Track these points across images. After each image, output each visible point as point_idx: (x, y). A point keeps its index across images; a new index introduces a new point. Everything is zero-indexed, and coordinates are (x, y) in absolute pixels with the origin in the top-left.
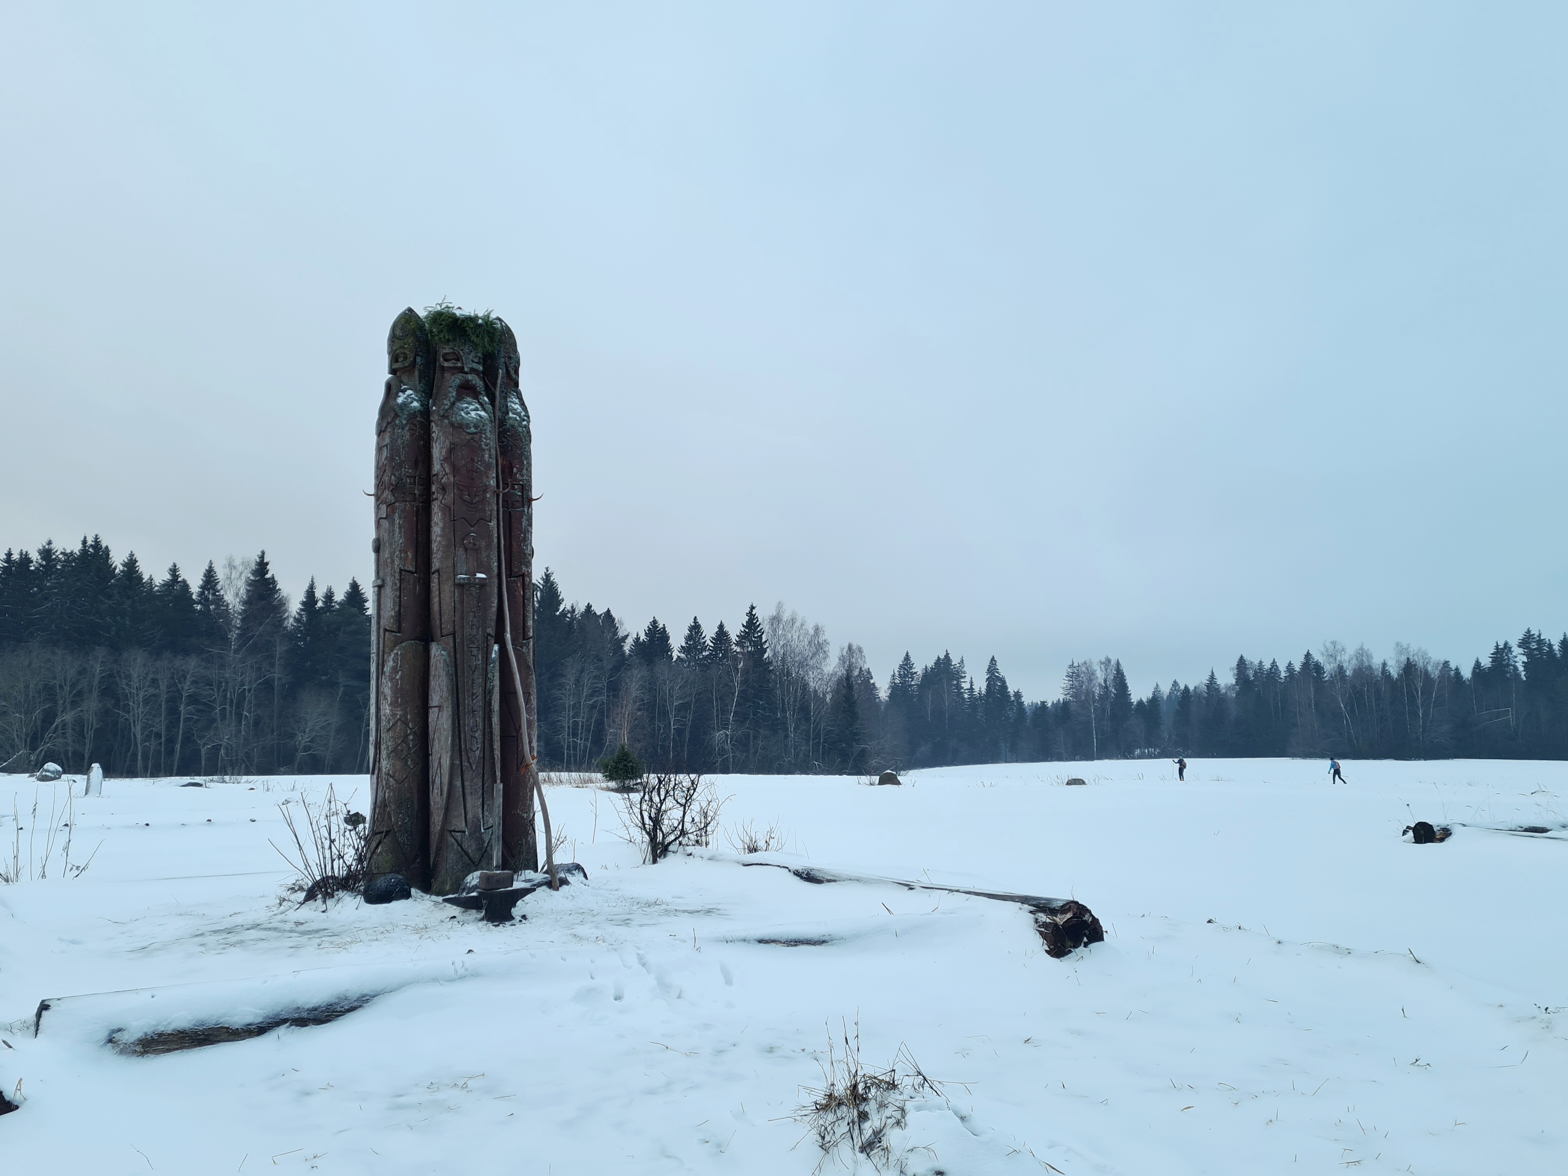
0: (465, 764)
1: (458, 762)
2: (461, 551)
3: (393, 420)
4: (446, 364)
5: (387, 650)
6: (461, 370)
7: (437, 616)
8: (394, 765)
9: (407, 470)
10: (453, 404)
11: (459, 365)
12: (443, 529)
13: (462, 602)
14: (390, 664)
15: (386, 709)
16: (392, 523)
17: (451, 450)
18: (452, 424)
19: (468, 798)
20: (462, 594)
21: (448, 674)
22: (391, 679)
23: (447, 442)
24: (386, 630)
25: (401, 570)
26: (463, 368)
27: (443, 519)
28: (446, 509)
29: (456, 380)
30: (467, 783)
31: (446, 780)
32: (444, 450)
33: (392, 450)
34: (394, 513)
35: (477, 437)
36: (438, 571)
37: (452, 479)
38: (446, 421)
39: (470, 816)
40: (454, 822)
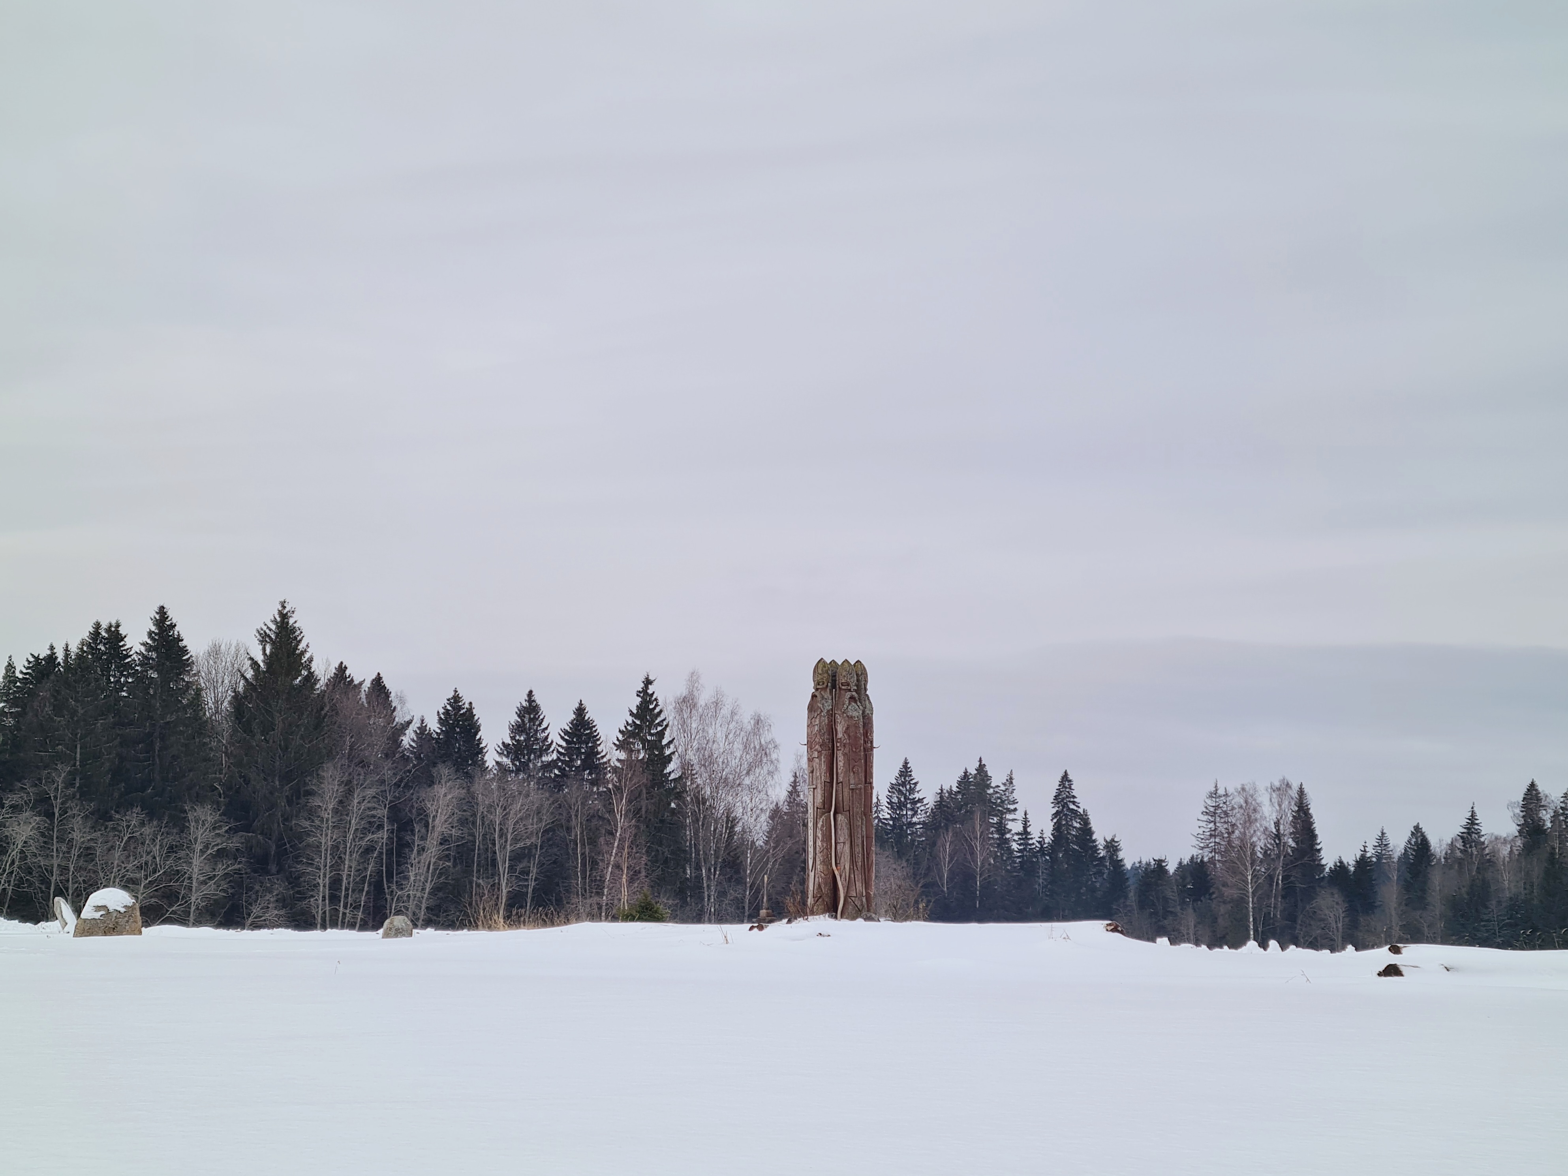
0: (855, 868)
1: (852, 867)
2: (852, 774)
3: (820, 713)
4: (843, 687)
5: (818, 817)
6: (850, 690)
7: (841, 803)
8: (823, 868)
9: (826, 736)
10: (848, 707)
11: (849, 688)
12: (844, 764)
13: (853, 796)
14: (821, 823)
15: (819, 843)
16: (821, 760)
17: (847, 728)
18: (848, 716)
19: (857, 882)
20: (852, 792)
21: (847, 829)
22: (821, 830)
23: (846, 725)
24: (817, 808)
25: (825, 782)
26: (850, 689)
27: (844, 760)
28: (844, 755)
29: (848, 695)
30: (856, 876)
31: (847, 875)
32: (844, 729)
33: (820, 726)
34: (821, 755)
35: (858, 722)
36: (842, 782)
37: (848, 741)
38: (845, 715)
39: (858, 890)
40: (851, 892)
